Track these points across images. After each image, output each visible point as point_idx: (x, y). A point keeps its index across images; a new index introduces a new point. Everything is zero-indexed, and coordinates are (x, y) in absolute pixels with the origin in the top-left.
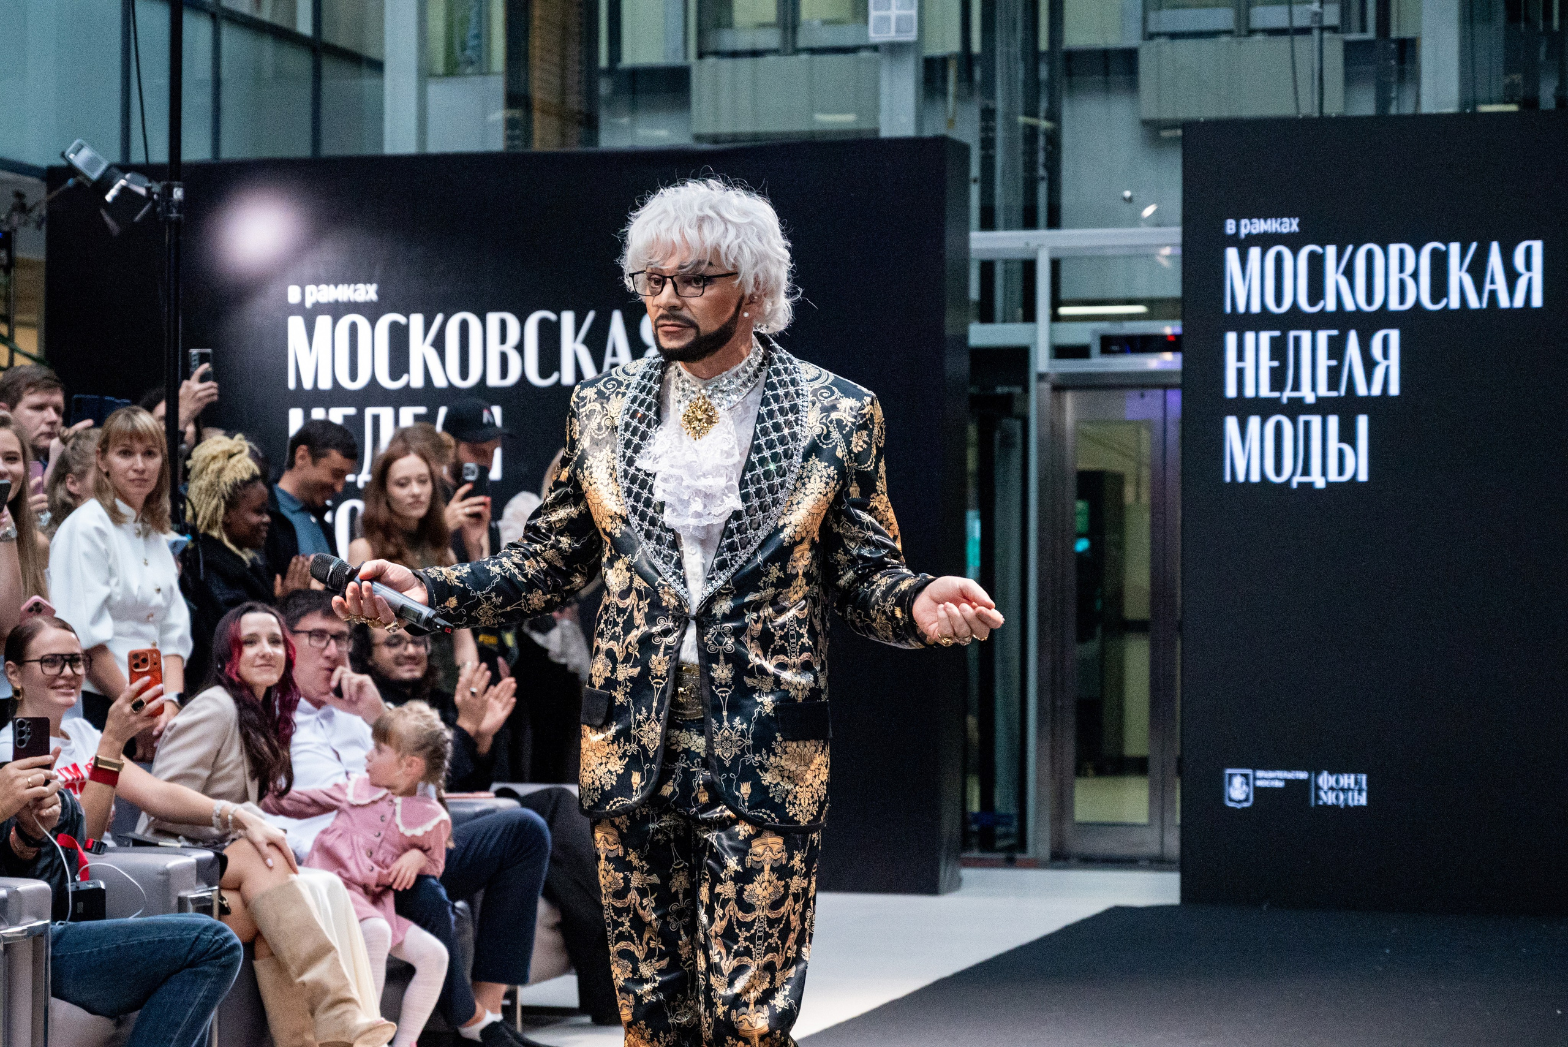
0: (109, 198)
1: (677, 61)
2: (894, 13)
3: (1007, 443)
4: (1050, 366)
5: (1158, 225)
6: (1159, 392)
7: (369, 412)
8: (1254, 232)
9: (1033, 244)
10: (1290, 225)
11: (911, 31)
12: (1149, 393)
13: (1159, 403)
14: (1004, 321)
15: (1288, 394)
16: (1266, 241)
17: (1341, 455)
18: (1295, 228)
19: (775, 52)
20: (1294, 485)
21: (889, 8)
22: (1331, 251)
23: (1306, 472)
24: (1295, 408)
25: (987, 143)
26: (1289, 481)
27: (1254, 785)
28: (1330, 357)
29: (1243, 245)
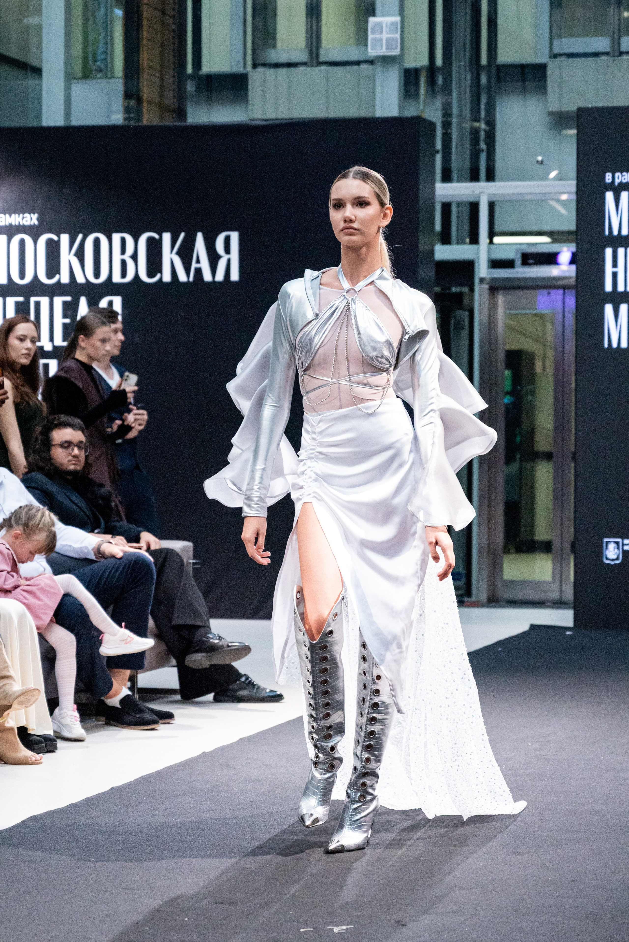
1: (239, 69)
2: (385, 36)
3: (459, 326)
4: (488, 273)
5: (560, 180)
6: (561, 292)
7: (33, 300)
8: (624, 181)
9: (477, 192)
11: (396, 49)
12: (553, 292)
13: (560, 298)
14: (457, 243)
19: (304, 64)
21: (382, 33)
27: (623, 550)
29: (617, 190)
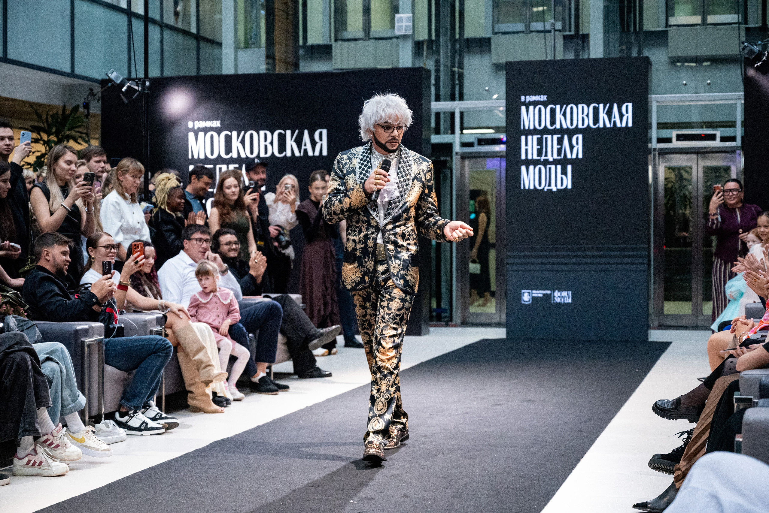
0: (123, 90)
1: (327, 42)
2: (404, 24)
3: (445, 178)
4: (460, 150)
5: (498, 100)
6: (498, 159)
7: (218, 166)
8: (531, 100)
9: (454, 107)
10: (544, 98)
11: (410, 31)
12: (494, 159)
13: (498, 162)
14: (444, 134)
15: (543, 158)
16: (535, 104)
17: (562, 179)
18: (545, 99)
19: (362, 39)
20: (545, 190)
21: (402, 22)
22: (558, 107)
23: (550, 185)
24: (546, 163)
25: (437, 71)
26: (544, 189)
27: (532, 296)
28: (558, 144)
29: (527, 105)
